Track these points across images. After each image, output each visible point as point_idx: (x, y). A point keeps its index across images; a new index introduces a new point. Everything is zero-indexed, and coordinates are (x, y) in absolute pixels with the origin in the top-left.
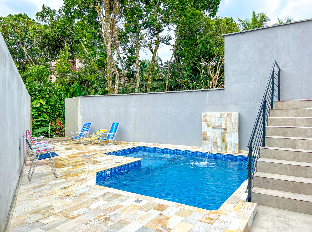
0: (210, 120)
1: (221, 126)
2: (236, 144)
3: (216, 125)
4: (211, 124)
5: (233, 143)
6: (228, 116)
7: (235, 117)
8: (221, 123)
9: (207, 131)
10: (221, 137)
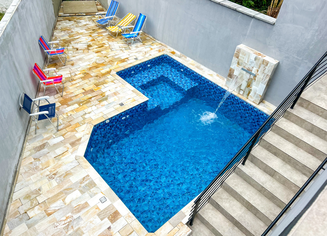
0: (241, 59)
1: (252, 71)
2: (260, 95)
3: (247, 67)
4: (242, 64)
5: (257, 93)
6: (263, 64)
7: (270, 67)
8: (253, 68)
9: (235, 69)
10: (247, 81)
